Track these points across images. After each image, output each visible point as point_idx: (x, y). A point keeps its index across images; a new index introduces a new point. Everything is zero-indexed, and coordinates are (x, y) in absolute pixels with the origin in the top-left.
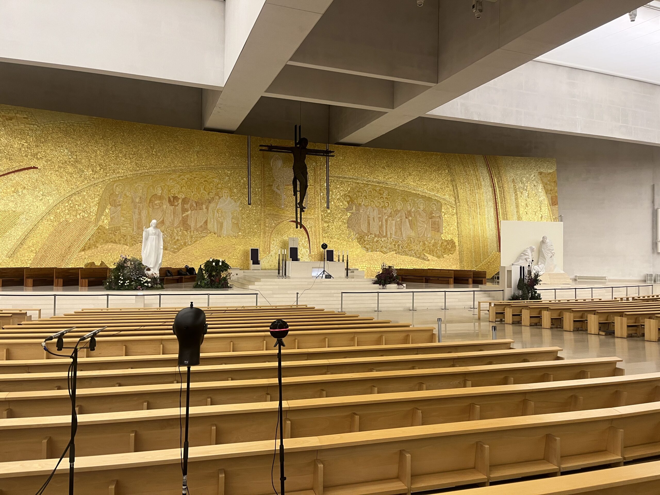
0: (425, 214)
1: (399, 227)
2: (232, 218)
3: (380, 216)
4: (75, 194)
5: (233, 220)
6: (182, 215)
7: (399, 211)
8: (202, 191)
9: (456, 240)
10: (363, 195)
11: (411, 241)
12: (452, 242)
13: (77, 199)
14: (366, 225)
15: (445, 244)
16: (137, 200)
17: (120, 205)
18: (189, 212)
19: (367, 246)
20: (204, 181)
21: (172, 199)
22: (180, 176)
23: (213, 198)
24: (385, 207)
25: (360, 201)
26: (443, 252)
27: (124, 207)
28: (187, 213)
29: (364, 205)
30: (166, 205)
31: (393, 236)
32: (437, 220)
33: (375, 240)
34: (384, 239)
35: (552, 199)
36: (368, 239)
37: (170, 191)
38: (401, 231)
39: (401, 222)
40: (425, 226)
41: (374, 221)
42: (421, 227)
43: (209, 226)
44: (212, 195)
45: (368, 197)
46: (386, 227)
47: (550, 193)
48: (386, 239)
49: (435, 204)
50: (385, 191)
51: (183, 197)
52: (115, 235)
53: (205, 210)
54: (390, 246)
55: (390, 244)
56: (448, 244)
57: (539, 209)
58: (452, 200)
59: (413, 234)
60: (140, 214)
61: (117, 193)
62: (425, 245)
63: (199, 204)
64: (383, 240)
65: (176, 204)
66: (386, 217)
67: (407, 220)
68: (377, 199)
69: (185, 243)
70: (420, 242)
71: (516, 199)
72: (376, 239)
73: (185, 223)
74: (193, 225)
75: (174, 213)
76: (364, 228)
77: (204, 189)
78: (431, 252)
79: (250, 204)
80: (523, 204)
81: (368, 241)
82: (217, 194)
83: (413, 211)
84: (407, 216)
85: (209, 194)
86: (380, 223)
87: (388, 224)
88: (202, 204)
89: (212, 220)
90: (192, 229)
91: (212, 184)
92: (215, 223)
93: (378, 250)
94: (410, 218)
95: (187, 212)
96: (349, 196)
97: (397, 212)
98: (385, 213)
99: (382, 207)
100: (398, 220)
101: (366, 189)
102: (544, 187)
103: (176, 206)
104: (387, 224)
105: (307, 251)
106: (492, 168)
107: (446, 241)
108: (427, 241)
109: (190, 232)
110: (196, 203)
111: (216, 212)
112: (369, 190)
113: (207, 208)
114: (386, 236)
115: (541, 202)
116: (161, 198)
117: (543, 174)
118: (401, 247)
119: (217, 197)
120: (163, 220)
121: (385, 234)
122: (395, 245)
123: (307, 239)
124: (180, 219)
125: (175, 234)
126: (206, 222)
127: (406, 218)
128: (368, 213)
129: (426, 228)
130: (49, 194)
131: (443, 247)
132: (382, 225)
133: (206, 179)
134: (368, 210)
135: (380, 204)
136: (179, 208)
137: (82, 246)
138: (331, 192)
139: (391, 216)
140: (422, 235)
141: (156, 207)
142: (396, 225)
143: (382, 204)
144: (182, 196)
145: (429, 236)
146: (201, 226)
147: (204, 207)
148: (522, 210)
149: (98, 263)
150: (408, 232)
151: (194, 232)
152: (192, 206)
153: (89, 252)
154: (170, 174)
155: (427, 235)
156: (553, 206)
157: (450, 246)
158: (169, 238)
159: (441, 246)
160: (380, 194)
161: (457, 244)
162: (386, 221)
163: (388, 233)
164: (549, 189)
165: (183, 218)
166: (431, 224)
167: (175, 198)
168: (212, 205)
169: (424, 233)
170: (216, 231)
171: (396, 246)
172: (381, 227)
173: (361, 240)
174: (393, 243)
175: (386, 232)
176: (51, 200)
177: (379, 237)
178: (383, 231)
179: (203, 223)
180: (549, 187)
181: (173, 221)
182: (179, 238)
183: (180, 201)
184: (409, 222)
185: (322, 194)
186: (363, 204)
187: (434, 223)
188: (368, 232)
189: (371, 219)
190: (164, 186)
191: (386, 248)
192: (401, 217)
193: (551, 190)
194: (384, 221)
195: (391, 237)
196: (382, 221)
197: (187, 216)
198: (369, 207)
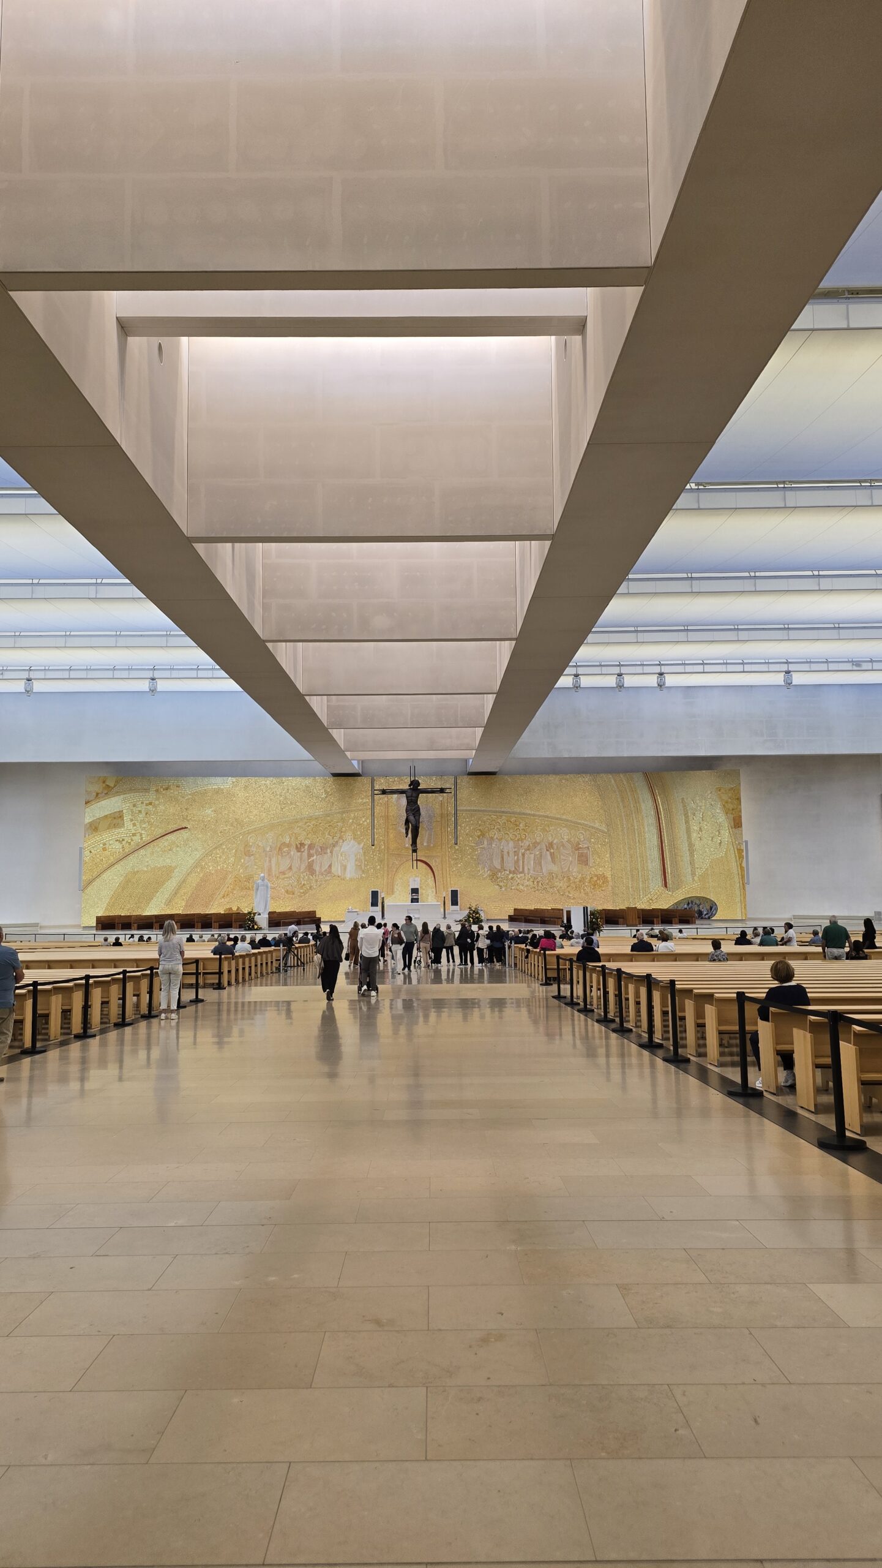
0: (570, 845)
1: (538, 862)
2: (356, 860)
3: (516, 849)
4: (216, 848)
5: (357, 863)
6: (309, 859)
7: (538, 844)
8: (327, 836)
9: (608, 874)
10: (496, 828)
11: (553, 876)
12: (604, 877)
13: (218, 852)
14: (500, 861)
15: (595, 879)
16: (268, 849)
17: (252, 855)
18: (315, 857)
19: (501, 884)
20: (329, 826)
21: (299, 846)
22: (306, 823)
23: (337, 842)
24: (522, 840)
25: (491, 834)
26: (593, 889)
27: (257, 856)
28: (312, 859)
29: (497, 838)
30: (293, 852)
31: (531, 872)
32: (586, 851)
33: (510, 877)
34: (521, 875)
35: (734, 819)
36: (502, 876)
37: (297, 838)
38: (541, 866)
39: (541, 856)
40: (571, 858)
41: (509, 855)
42: (565, 860)
43: (333, 869)
44: (336, 839)
45: (501, 830)
46: (523, 862)
47: (732, 814)
48: (522, 875)
49: (582, 833)
50: (521, 821)
51: (309, 843)
52: (249, 882)
53: (329, 854)
54: (528, 883)
55: (528, 881)
56: (598, 879)
57: (717, 833)
58: (604, 828)
59: (555, 868)
60: (270, 861)
61: (251, 844)
62: (569, 881)
63: (323, 849)
64: (519, 877)
65: (303, 850)
66: (524, 851)
67: (548, 853)
68: (512, 831)
69: (311, 887)
70: (564, 877)
71: (687, 822)
72: (511, 875)
73: (310, 868)
74: (317, 868)
75: (301, 860)
76: (497, 864)
77: (329, 834)
78: (577, 888)
79: (373, 845)
80: (695, 828)
81: (502, 878)
82: (341, 838)
83: (555, 842)
84: (548, 848)
85: (333, 838)
86: (516, 857)
87: (526, 858)
88: (327, 848)
89: (336, 863)
90: (317, 873)
91: (336, 828)
92: (339, 867)
93: (513, 888)
94: (552, 851)
95: (313, 857)
96: (480, 830)
97: (536, 844)
98: (521, 846)
99: (518, 840)
100: (538, 853)
101: (499, 821)
102: (724, 805)
103: (303, 852)
104: (523, 859)
105: (433, 891)
106: (655, 787)
107: (596, 876)
108: (573, 876)
109: (315, 876)
110: (321, 848)
111: (340, 855)
112: (503, 822)
113: (331, 852)
114: (523, 872)
115: (720, 825)
116: (288, 845)
117: (722, 791)
118: (540, 884)
119: (341, 841)
120: (291, 866)
121: (521, 870)
122: (533, 882)
123: (433, 878)
124: (306, 864)
125: (302, 879)
126: (330, 866)
127: (547, 850)
128: (502, 847)
129: (572, 861)
130: (196, 850)
131: (593, 883)
132: (518, 859)
133: (331, 824)
134: (502, 844)
135: (516, 836)
136: (305, 854)
137: (222, 893)
138: (459, 827)
139: (529, 850)
140: (566, 869)
141: (284, 854)
142: (534, 859)
143: (518, 837)
144: (307, 842)
145: (575, 870)
146: (326, 870)
147: (329, 851)
148: (694, 835)
149: (235, 909)
150: (548, 866)
151: (319, 877)
152: (317, 850)
153: (227, 899)
154: (297, 822)
155: (573, 870)
156: (735, 828)
157: (602, 881)
158: (295, 883)
159: (590, 882)
160: (517, 825)
161: (609, 879)
162: (523, 855)
163: (526, 869)
164: (731, 809)
165: (309, 863)
166: (578, 857)
167: (302, 844)
168: (336, 849)
169: (569, 867)
170: (340, 875)
171: (535, 883)
172: (517, 862)
173: (494, 876)
174: (532, 880)
175: (523, 868)
176: (198, 855)
177: (514, 873)
178: (519, 867)
179: (327, 867)
180: (731, 806)
181: (300, 866)
182: (306, 883)
183: (306, 847)
184: (551, 855)
185: (449, 829)
186: (495, 837)
187: (581, 856)
188: (502, 868)
189: (505, 853)
190: (292, 834)
191: (523, 885)
192: (540, 849)
193: (733, 809)
194: (520, 855)
195: (528, 874)
196: (518, 855)
197: (313, 861)
198: (503, 841)
